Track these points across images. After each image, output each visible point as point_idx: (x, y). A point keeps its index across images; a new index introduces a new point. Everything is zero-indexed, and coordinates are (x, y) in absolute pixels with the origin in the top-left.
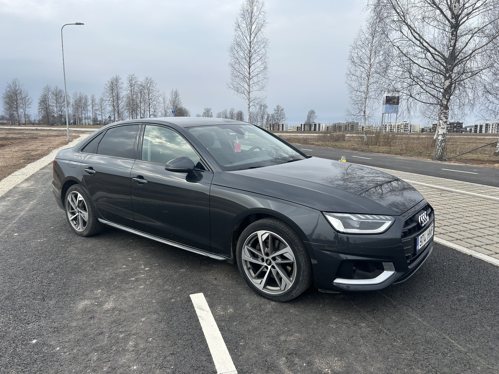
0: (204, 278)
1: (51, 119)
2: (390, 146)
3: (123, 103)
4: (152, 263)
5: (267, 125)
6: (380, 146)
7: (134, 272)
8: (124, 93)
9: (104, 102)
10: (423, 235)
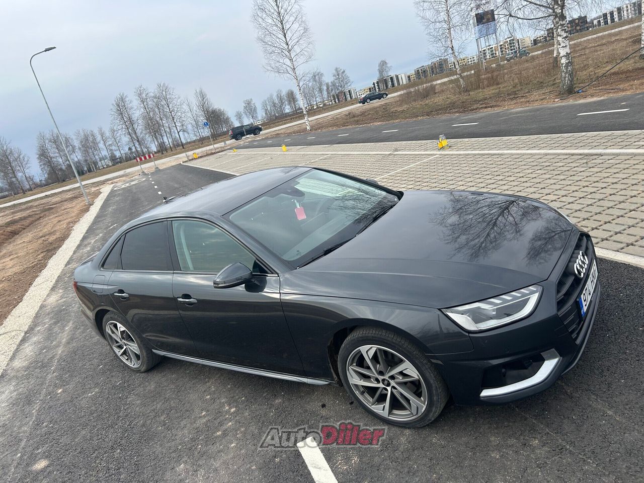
0: (308, 407)
1: (60, 173)
2: (498, 84)
3: (140, 127)
4: (237, 397)
5: (330, 98)
6: (484, 88)
7: (218, 420)
8: (137, 113)
9: (116, 132)
10: (586, 289)
